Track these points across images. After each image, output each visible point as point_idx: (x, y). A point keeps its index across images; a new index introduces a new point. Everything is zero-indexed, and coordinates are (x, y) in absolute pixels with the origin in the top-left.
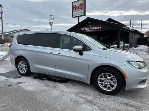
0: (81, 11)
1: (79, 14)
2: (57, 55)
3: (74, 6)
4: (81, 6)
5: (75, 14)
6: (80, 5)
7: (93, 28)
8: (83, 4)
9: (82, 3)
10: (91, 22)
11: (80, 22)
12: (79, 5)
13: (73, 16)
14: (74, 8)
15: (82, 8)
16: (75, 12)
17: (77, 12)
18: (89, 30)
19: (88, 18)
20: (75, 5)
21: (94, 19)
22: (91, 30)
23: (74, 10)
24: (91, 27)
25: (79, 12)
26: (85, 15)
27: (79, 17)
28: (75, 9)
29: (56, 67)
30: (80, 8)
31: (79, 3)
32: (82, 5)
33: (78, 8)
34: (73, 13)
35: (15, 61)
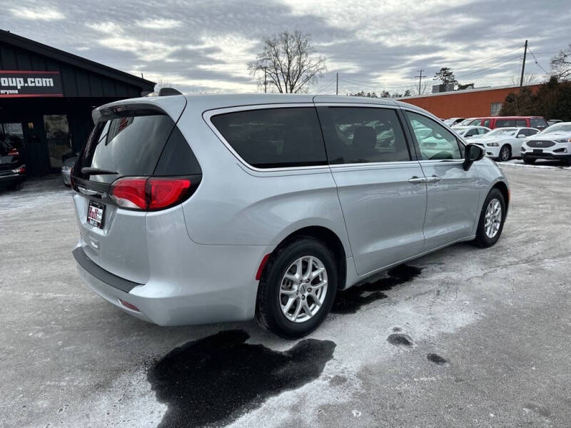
21: (7, 34)
35: (257, 279)
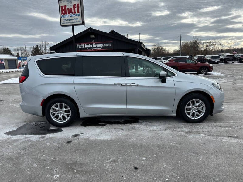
0: (77, 17)
1: (73, 21)
2: (131, 85)
3: (62, 7)
4: (76, 9)
5: (64, 20)
6: (74, 7)
7: (98, 46)
8: (80, 6)
9: (78, 5)
10: (95, 36)
11: (75, 34)
12: (72, 7)
13: (62, 25)
14: (62, 10)
15: (78, 12)
16: (65, 18)
17: (69, 17)
18: (92, 47)
19: (90, 29)
20: (65, 7)
21: (99, 31)
22: (95, 48)
23: (62, 13)
24: (96, 44)
25: (73, 18)
26: (83, 23)
27: (73, 26)
28: (66, 13)
29: (127, 104)
30: (75, 12)
31: (73, 4)
32: (78, 7)
33: (70, 11)
34: (62, 19)
35: (41, 105)
